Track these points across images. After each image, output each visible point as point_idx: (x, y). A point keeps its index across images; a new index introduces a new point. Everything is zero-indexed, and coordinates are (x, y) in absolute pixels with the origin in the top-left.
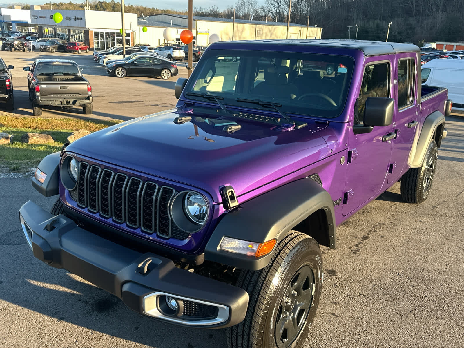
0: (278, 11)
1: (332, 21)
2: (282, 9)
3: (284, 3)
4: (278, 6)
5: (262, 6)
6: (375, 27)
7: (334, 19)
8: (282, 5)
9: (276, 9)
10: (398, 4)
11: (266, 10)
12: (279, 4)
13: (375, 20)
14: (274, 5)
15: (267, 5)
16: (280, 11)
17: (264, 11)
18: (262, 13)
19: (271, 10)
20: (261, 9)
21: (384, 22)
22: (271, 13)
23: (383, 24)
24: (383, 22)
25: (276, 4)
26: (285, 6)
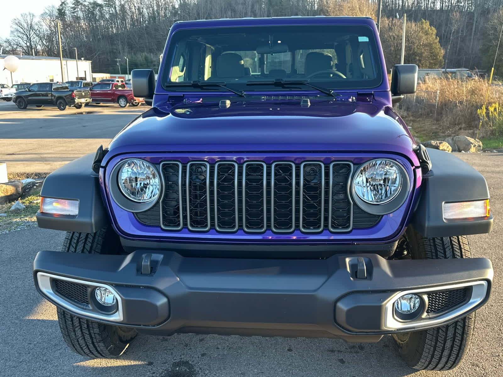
0: (28, 44)
1: (96, 54)
2: (33, 42)
3: (35, 36)
4: (28, 39)
5: (6, 38)
6: (144, 60)
7: (99, 53)
8: (32, 38)
9: (25, 42)
10: (162, 36)
11: (12, 44)
12: (29, 36)
13: (142, 53)
14: (23, 38)
15: (13, 38)
16: (31, 44)
17: (10, 45)
18: (8, 47)
19: (20, 44)
20: (6, 42)
21: (152, 54)
22: (20, 46)
23: (152, 56)
24: (150, 55)
25: (25, 37)
26: (36, 38)
